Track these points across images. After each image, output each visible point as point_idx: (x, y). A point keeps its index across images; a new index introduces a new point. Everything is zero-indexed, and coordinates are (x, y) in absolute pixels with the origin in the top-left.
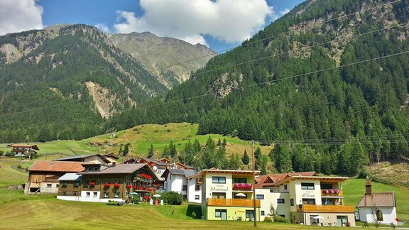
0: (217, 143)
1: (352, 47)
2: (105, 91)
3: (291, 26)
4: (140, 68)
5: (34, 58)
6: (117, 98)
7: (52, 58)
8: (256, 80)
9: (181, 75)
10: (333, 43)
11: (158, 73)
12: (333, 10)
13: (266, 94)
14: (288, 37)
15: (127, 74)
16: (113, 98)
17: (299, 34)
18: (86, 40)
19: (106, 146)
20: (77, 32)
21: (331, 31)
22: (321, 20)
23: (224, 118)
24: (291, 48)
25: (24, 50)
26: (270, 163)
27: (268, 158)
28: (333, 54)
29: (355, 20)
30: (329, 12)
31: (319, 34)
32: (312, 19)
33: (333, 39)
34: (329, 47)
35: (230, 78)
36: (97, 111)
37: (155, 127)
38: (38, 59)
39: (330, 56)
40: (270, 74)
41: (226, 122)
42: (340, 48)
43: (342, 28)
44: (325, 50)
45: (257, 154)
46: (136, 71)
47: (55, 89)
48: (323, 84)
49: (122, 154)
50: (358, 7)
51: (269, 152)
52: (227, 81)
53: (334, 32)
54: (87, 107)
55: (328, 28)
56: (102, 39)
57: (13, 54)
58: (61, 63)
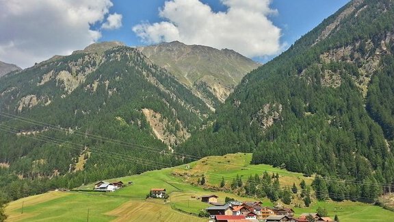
0: (272, 176)
1: (377, 79)
2: (158, 116)
3: (323, 54)
4: (177, 83)
5: (91, 86)
6: (169, 122)
7: (107, 85)
8: (293, 110)
9: (213, 85)
10: (361, 71)
11: (191, 84)
12: (361, 38)
13: (304, 127)
14: (320, 66)
15: (167, 91)
16: (165, 121)
17: (329, 62)
18: (131, 64)
19: (186, 176)
20: (122, 56)
21: (358, 59)
22: (350, 48)
23: (273, 152)
24: (323, 77)
25: (77, 75)
26: (312, 192)
27: (311, 187)
28: (360, 83)
29: (381, 48)
30: (357, 40)
31: (348, 61)
32: (341, 47)
33: (361, 66)
34: (356, 74)
35: (272, 110)
36: (155, 135)
37: (217, 158)
38: (95, 86)
39: (358, 85)
40: (306, 104)
41: (274, 155)
42: (367, 76)
43: (369, 56)
44: (354, 78)
45: (303, 185)
46: (174, 87)
47: (119, 118)
48: (351, 119)
49: (200, 183)
50: (383, 36)
51: (311, 182)
52: (269, 112)
53: (362, 59)
54: (148, 133)
55: (356, 55)
56: (143, 60)
57: (69, 80)
58: (115, 90)
